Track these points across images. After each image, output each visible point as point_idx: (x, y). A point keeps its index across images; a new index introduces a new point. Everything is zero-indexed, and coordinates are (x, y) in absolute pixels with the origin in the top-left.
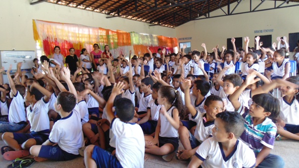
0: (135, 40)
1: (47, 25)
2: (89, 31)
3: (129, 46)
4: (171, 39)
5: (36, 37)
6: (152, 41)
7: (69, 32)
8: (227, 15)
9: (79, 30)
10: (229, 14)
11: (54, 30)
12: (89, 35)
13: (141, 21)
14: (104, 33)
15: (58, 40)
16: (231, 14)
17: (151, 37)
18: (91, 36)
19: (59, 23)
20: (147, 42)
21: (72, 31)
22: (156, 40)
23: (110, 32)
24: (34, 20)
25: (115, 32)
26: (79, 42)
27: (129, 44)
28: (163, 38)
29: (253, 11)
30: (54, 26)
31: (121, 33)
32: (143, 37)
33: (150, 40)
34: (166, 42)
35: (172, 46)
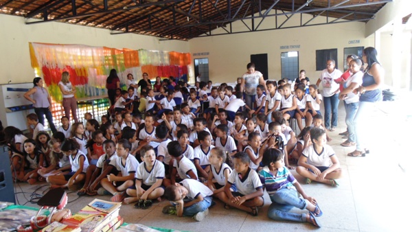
0: (144, 59)
1: (45, 48)
2: (93, 52)
3: (137, 68)
4: (184, 54)
5: (34, 63)
6: (162, 59)
7: (70, 55)
8: (251, 31)
9: (81, 52)
10: (253, 30)
11: (54, 54)
12: (93, 56)
13: (148, 35)
14: (109, 54)
15: (59, 66)
16: (255, 31)
17: (162, 53)
18: (95, 58)
19: (59, 44)
20: (157, 61)
21: (74, 53)
22: (166, 58)
23: (116, 51)
24: (30, 43)
25: (121, 51)
26: (82, 66)
27: (137, 65)
28: (175, 55)
29: (279, 28)
30: (52, 49)
31: (128, 52)
32: (152, 55)
33: (160, 58)
34: (177, 59)
35: (184, 63)
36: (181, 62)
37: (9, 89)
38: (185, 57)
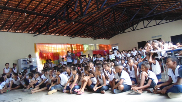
2: (62, 46)
6: (96, 48)
8: (132, 31)
9: (56, 46)
12: (62, 48)
13: (89, 38)
14: (69, 46)
16: (135, 30)
17: (95, 45)
19: (47, 43)
20: (93, 49)
21: (53, 47)
22: (98, 47)
23: (73, 45)
24: (35, 43)
25: (75, 45)
27: (83, 51)
28: (102, 46)
29: (146, 27)
31: (78, 45)
32: (90, 46)
33: (94, 47)
34: (104, 48)
35: (107, 49)
36: (106, 49)
37: (23, 61)
38: (107, 46)
